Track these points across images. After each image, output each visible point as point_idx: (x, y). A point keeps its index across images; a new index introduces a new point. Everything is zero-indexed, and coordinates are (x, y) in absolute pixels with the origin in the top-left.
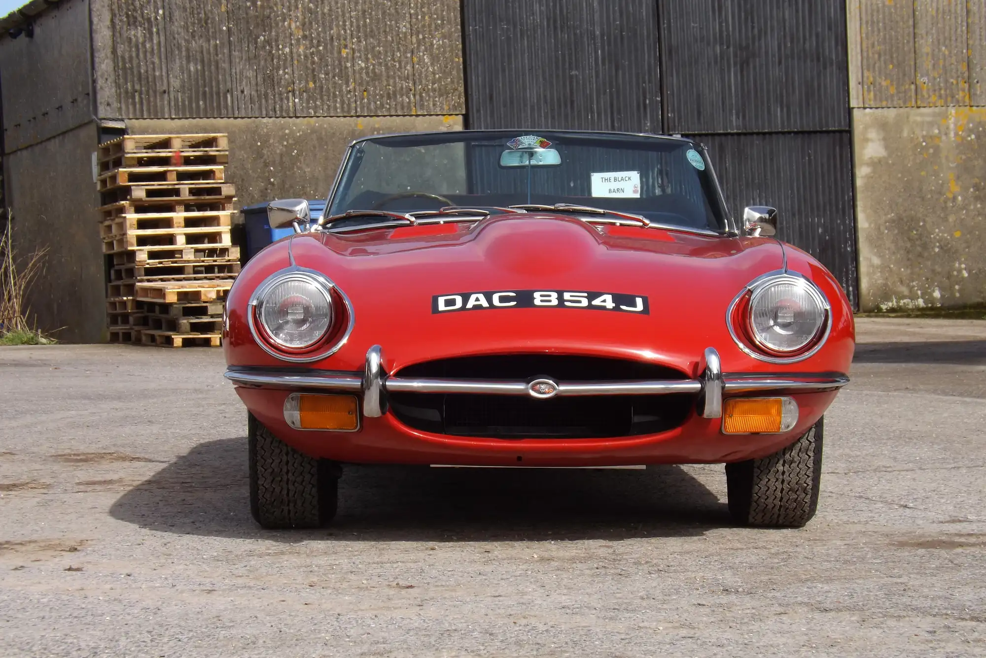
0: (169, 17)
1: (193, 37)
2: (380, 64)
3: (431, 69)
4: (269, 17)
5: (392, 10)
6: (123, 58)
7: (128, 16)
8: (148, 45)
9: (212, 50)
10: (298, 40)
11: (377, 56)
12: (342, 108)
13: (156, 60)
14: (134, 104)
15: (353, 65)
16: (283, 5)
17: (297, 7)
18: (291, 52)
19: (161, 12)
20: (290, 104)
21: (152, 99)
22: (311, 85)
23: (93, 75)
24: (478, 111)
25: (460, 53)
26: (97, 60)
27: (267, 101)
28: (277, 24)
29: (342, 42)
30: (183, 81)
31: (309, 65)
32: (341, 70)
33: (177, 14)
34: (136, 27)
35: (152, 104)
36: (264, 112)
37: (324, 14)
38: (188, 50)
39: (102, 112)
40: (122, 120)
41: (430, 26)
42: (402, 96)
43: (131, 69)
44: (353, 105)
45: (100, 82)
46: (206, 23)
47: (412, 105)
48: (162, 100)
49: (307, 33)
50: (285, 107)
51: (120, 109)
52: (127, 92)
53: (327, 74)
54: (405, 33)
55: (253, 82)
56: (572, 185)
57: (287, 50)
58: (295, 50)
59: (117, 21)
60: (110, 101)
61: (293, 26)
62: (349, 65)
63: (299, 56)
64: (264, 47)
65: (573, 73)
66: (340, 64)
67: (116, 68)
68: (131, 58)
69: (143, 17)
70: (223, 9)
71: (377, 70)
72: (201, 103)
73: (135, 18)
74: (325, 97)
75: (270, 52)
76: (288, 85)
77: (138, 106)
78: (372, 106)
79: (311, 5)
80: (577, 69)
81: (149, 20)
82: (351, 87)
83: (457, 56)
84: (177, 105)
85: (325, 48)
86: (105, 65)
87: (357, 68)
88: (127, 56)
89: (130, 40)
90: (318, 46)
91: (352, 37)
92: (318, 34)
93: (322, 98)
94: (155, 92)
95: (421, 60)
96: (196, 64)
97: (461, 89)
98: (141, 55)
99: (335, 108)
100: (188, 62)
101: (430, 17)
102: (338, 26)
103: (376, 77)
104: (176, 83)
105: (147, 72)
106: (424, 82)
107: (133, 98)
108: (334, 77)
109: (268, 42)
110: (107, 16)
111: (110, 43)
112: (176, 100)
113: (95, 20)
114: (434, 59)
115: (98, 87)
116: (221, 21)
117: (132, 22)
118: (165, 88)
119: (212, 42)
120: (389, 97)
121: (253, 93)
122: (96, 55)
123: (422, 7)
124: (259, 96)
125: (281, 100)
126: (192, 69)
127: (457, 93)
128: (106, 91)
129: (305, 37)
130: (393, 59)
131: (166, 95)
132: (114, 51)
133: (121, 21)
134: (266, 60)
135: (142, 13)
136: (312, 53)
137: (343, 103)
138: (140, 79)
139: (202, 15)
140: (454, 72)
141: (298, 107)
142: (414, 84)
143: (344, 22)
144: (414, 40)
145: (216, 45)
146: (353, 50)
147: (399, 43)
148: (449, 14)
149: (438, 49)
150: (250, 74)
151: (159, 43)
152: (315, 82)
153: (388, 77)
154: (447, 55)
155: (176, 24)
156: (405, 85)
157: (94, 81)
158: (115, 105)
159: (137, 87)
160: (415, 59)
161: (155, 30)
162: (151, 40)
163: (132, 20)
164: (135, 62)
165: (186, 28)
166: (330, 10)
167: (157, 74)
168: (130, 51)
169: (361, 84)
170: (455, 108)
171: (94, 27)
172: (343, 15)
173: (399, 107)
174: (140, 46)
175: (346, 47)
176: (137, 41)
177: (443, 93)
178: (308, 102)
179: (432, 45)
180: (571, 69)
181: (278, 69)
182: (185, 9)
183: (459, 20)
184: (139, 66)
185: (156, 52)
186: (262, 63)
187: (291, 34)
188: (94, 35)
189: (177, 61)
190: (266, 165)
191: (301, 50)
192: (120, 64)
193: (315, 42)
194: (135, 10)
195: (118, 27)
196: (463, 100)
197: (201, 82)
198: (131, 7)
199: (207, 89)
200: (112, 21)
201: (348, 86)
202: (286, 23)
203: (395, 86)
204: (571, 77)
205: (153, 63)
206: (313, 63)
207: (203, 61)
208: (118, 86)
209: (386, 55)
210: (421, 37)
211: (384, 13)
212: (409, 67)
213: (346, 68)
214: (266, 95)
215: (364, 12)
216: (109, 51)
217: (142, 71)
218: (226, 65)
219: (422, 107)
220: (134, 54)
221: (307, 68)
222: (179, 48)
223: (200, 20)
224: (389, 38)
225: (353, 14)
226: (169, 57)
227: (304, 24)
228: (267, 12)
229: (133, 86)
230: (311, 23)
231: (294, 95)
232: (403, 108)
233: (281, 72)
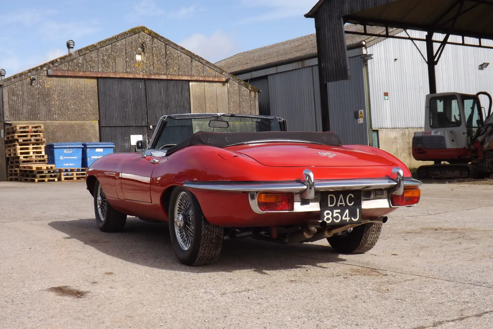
0: (23, 94)
1: (29, 99)
2: (77, 107)
3: (90, 108)
4: (49, 94)
5: (80, 93)
6: (11, 104)
7: (12, 93)
8: (17, 101)
9: (34, 102)
10: (56, 100)
11: (77, 104)
12: (68, 118)
13: (20, 105)
14: (14, 117)
15: (70, 107)
16: (53, 91)
17: (56, 92)
18: (55, 103)
19: (21, 92)
20: (55, 117)
21: (18, 115)
22: (60, 112)
23: (3, 109)
24: (102, 119)
25: (98, 104)
26: (4, 105)
27: (48, 116)
28: (51, 96)
29: (68, 101)
30: (27, 111)
31: (59, 107)
32: (67, 108)
33: (25, 93)
34: (14, 97)
35: (18, 117)
36: (48, 119)
37: (63, 93)
38: (28, 103)
39: (6, 119)
40: (11, 121)
41: (90, 97)
42: (83, 115)
43: (13, 107)
44: (71, 117)
45: (5, 111)
46: (33, 96)
47: (86, 117)
48: (21, 116)
49: (59, 98)
50: (53, 118)
51: (10, 118)
52: (12, 113)
53: (64, 109)
54: (84, 99)
55: (45, 111)
56: (126, 138)
57: (54, 103)
58: (56, 103)
59: (9, 95)
60: (8, 116)
61: (55, 97)
62: (69, 107)
63: (57, 104)
64: (48, 102)
65: (126, 110)
66: (67, 106)
67: (9, 107)
68: (13, 104)
69: (16, 94)
70: (37, 92)
71: (76, 108)
72: (31, 117)
73: (14, 94)
74: (63, 115)
75: (49, 103)
76: (54, 112)
77: (15, 117)
78: (75, 118)
79: (60, 91)
80: (126, 108)
81: (18, 95)
82: (70, 112)
83: (97, 105)
84: (25, 117)
85: (63, 102)
86: (6, 106)
87: (71, 108)
88: (12, 104)
89: (13, 100)
90: (62, 101)
91: (70, 100)
92: (62, 98)
93: (63, 116)
94: (19, 113)
95: (88, 106)
96: (30, 106)
97: (98, 113)
98: (16, 104)
99: (66, 118)
100: (28, 106)
101: (90, 95)
102: (66, 97)
103: (76, 110)
104: (25, 111)
105: (17, 108)
106: (88, 111)
107: (14, 115)
108: (66, 110)
109: (49, 101)
110: (7, 94)
111: (8, 101)
112: (25, 115)
113: (4, 94)
114: (91, 106)
115: (4, 112)
116: (36, 95)
117: (13, 95)
118: (22, 112)
119: (34, 100)
120: (80, 115)
121: (45, 114)
122: (4, 104)
123: (88, 92)
124: (46, 115)
125: (52, 116)
126: (29, 107)
127: (96, 114)
128: (7, 113)
129: (58, 99)
130: (81, 106)
131: (22, 114)
132: (9, 103)
133: (10, 95)
134: (48, 105)
135: (16, 93)
136: (60, 104)
137: (68, 117)
138: (15, 110)
139: (32, 93)
140: (96, 109)
141: (57, 118)
142: (86, 112)
143: (68, 96)
144: (86, 101)
145: (35, 101)
146: (71, 103)
147: (82, 101)
148: (95, 93)
149: (92, 103)
150: (44, 109)
151: (20, 101)
152: (61, 111)
153: (79, 110)
154: (94, 104)
155: (25, 95)
156: (84, 112)
157: (3, 111)
158: (9, 117)
159: (15, 112)
160: (86, 105)
161: (19, 97)
162: (18, 100)
163: (13, 94)
164: (14, 105)
165: (27, 97)
166: (65, 92)
167: (20, 109)
168: (13, 103)
169: (73, 112)
170: (96, 118)
171: (3, 96)
172: (68, 94)
173: (82, 118)
174: (15, 101)
175: (69, 102)
176: (15, 100)
177: (94, 114)
178: (59, 117)
179: (90, 102)
180: (125, 109)
181: (51, 108)
182: (27, 92)
183: (97, 96)
184: (15, 107)
185: (19, 103)
186: (47, 106)
187: (55, 99)
188: (4, 99)
189: (25, 105)
190: (48, 133)
191: (57, 103)
192: (10, 106)
193: (61, 101)
194: (14, 92)
195: (10, 96)
196: (98, 116)
197: (31, 111)
198: (13, 91)
199: (33, 113)
200: (8, 95)
201: (69, 112)
202: (53, 96)
203: (81, 113)
204: (125, 111)
205: (19, 106)
206: (60, 106)
207: (32, 105)
208: (10, 112)
209: (79, 105)
210: (88, 100)
211: (78, 94)
212: (85, 108)
213: (69, 108)
214: (48, 115)
215: (73, 93)
216: (7, 103)
217: (16, 108)
218: (38, 107)
219: (88, 118)
220: (14, 103)
221: (59, 108)
222: (26, 102)
223: (31, 95)
224: (80, 100)
225: (70, 93)
226: (23, 105)
227: (58, 96)
228: (48, 93)
229: (14, 112)
230: (60, 96)
231: (55, 114)
232: (83, 118)
233: (52, 108)
